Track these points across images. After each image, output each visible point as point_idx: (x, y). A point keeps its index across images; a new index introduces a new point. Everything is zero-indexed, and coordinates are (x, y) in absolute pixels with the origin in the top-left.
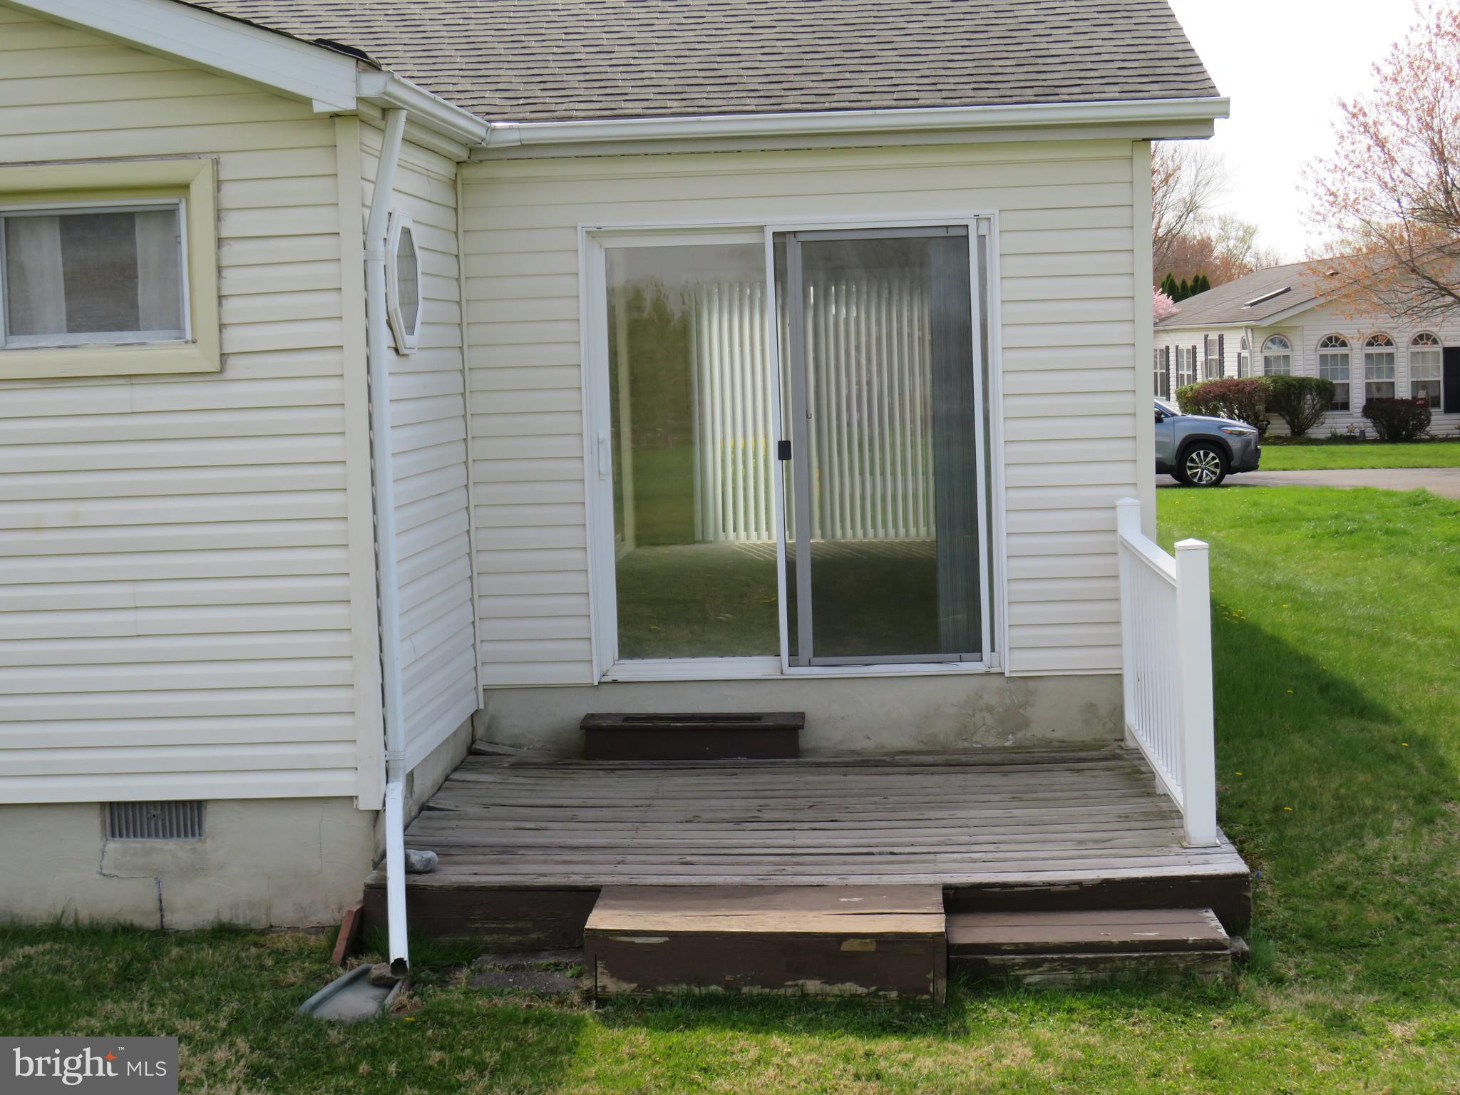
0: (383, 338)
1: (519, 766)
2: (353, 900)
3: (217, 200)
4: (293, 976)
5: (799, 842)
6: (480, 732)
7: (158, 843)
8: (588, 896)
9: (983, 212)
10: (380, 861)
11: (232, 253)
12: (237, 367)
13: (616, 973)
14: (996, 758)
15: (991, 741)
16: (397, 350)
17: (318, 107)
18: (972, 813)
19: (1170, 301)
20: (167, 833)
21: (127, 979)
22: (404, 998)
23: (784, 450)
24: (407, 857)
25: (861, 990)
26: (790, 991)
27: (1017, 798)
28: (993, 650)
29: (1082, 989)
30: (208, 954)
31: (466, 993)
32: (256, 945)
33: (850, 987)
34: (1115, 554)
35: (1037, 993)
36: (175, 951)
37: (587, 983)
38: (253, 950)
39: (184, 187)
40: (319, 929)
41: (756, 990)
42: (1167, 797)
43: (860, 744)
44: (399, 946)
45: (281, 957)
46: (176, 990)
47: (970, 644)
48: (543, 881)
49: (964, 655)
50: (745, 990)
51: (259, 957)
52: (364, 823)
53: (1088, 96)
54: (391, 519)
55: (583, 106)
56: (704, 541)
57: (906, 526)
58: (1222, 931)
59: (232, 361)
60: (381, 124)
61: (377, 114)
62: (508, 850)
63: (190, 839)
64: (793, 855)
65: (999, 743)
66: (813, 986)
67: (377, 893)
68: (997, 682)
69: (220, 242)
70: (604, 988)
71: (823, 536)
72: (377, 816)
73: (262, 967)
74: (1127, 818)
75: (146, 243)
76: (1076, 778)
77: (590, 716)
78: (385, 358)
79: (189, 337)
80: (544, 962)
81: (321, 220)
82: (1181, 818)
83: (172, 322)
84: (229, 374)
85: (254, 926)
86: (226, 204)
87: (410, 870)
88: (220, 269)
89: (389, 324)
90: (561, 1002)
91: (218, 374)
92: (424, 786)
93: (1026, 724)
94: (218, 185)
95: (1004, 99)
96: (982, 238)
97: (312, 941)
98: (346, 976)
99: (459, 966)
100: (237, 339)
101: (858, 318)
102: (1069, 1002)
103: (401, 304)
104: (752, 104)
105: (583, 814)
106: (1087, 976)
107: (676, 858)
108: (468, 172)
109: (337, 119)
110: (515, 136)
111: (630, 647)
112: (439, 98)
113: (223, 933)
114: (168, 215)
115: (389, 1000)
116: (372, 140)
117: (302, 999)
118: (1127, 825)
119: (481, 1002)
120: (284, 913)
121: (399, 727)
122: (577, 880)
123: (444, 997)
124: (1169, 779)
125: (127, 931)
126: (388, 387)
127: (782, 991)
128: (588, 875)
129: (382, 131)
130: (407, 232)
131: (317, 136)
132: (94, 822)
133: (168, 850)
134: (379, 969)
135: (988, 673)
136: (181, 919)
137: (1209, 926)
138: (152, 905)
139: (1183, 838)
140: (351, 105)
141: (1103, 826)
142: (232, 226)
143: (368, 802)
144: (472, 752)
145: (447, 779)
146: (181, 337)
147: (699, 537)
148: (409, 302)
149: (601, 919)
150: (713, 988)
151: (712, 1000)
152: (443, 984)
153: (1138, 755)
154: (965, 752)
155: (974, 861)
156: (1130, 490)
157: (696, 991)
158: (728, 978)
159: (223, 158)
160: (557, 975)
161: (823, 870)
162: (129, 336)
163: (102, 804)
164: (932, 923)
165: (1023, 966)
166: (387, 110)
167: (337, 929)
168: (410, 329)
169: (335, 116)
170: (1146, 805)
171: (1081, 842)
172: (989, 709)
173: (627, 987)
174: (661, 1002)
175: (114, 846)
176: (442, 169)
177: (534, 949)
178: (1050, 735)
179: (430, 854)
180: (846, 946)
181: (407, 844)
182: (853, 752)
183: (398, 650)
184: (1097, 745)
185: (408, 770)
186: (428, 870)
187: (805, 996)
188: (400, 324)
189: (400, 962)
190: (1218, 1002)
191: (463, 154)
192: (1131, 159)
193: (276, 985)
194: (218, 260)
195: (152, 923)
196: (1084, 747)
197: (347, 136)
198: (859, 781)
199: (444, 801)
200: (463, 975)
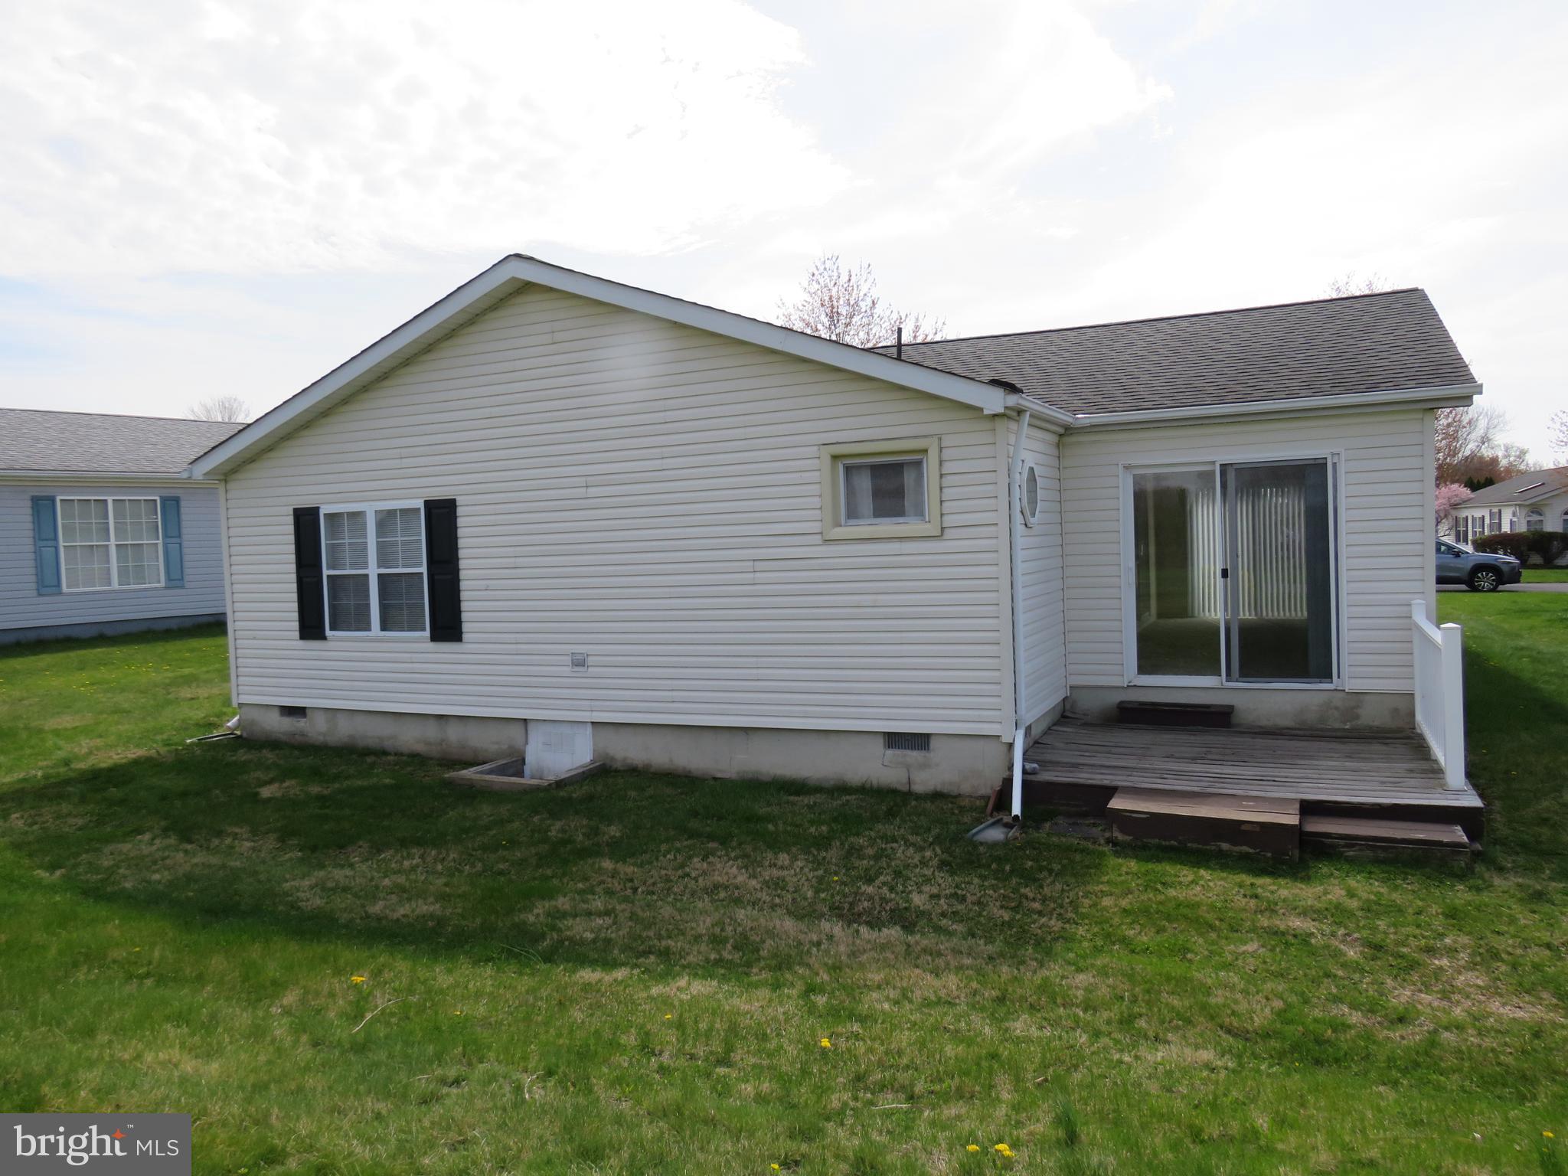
0: (1018, 519)
1: (1086, 725)
2: (997, 784)
3: (940, 456)
4: (967, 819)
5: (1225, 772)
6: (1068, 706)
7: (909, 752)
8: (1111, 791)
9: (1335, 451)
10: (1011, 768)
11: (946, 481)
12: (948, 533)
13: (1122, 831)
14: (1339, 734)
15: (1337, 725)
16: (1026, 525)
17: (986, 412)
18: (1321, 763)
19: (1469, 491)
20: (913, 748)
21: (891, 814)
22: (1018, 834)
23: (1225, 573)
24: (1024, 766)
25: (1251, 851)
26: (1213, 848)
27: (1349, 756)
28: (1339, 677)
29: (1377, 861)
30: (928, 805)
31: (1048, 834)
32: (952, 803)
33: (1245, 849)
34: (1410, 629)
35: (1350, 861)
36: (914, 803)
37: (1107, 835)
38: (950, 805)
39: (926, 451)
40: (982, 797)
41: (1195, 846)
42: (1436, 761)
43: (1264, 723)
44: (1016, 809)
45: (962, 809)
46: (911, 821)
47: (1326, 674)
48: (1090, 782)
49: (1323, 680)
50: (1189, 845)
51: (952, 809)
52: (1005, 749)
53: (1397, 387)
54: (1020, 605)
55: (1122, 405)
56: (1193, 616)
57: (1284, 610)
58: (1465, 838)
59: (947, 531)
60: (1017, 418)
61: (1014, 414)
62: (1076, 766)
63: (923, 751)
64: (1221, 779)
65: (1342, 726)
66: (1225, 846)
67: (1008, 782)
68: (1340, 695)
69: (941, 476)
70: (1116, 837)
71: (1256, 615)
72: (1011, 746)
73: (953, 814)
74: (1411, 771)
75: (909, 477)
76: (1384, 748)
77: (1122, 702)
78: (1019, 528)
79: (927, 520)
80: (1087, 822)
81: (988, 464)
82: (1443, 773)
83: (919, 513)
84: (945, 537)
85: (952, 793)
86: (944, 457)
87: (1025, 772)
88: (941, 489)
89: (1022, 512)
90: (1094, 843)
91: (940, 536)
92: (1036, 731)
93: (1358, 717)
94: (941, 449)
95: (1348, 391)
96: (1334, 464)
97: (978, 803)
98: (991, 821)
99: (1047, 820)
100: (948, 521)
101: (1288, 504)
102: (1370, 867)
103: (1029, 503)
104: (1209, 400)
105: (1114, 750)
106: (1382, 855)
107: (1158, 775)
108: (1067, 439)
109: (996, 418)
110: (1088, 421)
111: (1143, 669)
112: (1046, 405)
113: (937, 796)
114: (918, 464)
115: (1010, 834)
116: (1013, 426)
117: (968, 831)
118: (1412, 775)
119: (1055, 839)
120: (966, 788)
121: (1023, 705)
122: (1106, 782)
123: (1037, 835)
124: (1438, 752)
125: (893, 792)
126: (1020, 542)
127: (1208, 847)
128: (1112, 781)
129: (1018, 421)
130: (1032, 469)
131: (988, 425)
132: (880, 741)
133: (914, 756)
134: (1007, 819)
135: (1336, 690)
136: (918, 788)
137: (1458, 834)
138: (905, 780)
139: (1445, 785)
140: (1002, 410)
141: (1397, 775)
142: (948, 468)
143: (1006, 739)
144: (1063, 716)
145: (1049, 729)
146: (924, 520)
147: (1190, 614)
148: (1033, 502)
149: (1116, 803)
150: (1172, 842)
151: (1172, 849)
152: (1037, 828)
153: (1421, 737)
154: (1322, 730)
155: (1319, 788)
156: (1420, 595)
157: (1163, 843)
158: (1180, 838)
159: (943, 437)
160: (1094, 829)
161: (1235, 786)
162: (901, 520)
163: (884, 733)
164: (1293, 820)
165: (1343, 847)
166: (1020, 412)
167: (989, 798)
168: (1033, 515)
169: (994, 416)
170: (1424, 765)
171: (1383, 783)
172: (1336, 708)
173: (1128, 838)
174: (1145, 847)
175: (890, 752)
176: (1053, 438)
177: (1085, 815)
178: (1371, 724)
179: (1035, 765)
180: (1243, 827)
181: (1025, 760)
182: (1261, 727)
183: (1022, 667)
184: (1399, 730)
185: (1028, 724)
186: (1034, 772)
187: (1221, 850)
188: (1027, 512)
189: (1016, 816)
190: (1461, 876)
191: (1062, 431)
192: (1422, 419)
193: (958, 822)
194: (940, 484)
195: (905, 789)
196: (1391, 731)
197: (1000, 425)
198: (1260, 742)
199: (1045, 740)
200: (1047, 825)
